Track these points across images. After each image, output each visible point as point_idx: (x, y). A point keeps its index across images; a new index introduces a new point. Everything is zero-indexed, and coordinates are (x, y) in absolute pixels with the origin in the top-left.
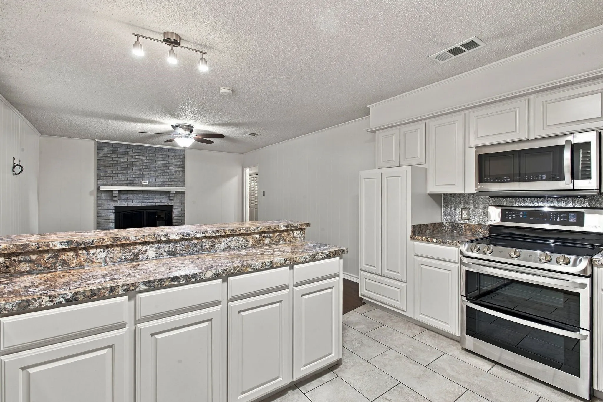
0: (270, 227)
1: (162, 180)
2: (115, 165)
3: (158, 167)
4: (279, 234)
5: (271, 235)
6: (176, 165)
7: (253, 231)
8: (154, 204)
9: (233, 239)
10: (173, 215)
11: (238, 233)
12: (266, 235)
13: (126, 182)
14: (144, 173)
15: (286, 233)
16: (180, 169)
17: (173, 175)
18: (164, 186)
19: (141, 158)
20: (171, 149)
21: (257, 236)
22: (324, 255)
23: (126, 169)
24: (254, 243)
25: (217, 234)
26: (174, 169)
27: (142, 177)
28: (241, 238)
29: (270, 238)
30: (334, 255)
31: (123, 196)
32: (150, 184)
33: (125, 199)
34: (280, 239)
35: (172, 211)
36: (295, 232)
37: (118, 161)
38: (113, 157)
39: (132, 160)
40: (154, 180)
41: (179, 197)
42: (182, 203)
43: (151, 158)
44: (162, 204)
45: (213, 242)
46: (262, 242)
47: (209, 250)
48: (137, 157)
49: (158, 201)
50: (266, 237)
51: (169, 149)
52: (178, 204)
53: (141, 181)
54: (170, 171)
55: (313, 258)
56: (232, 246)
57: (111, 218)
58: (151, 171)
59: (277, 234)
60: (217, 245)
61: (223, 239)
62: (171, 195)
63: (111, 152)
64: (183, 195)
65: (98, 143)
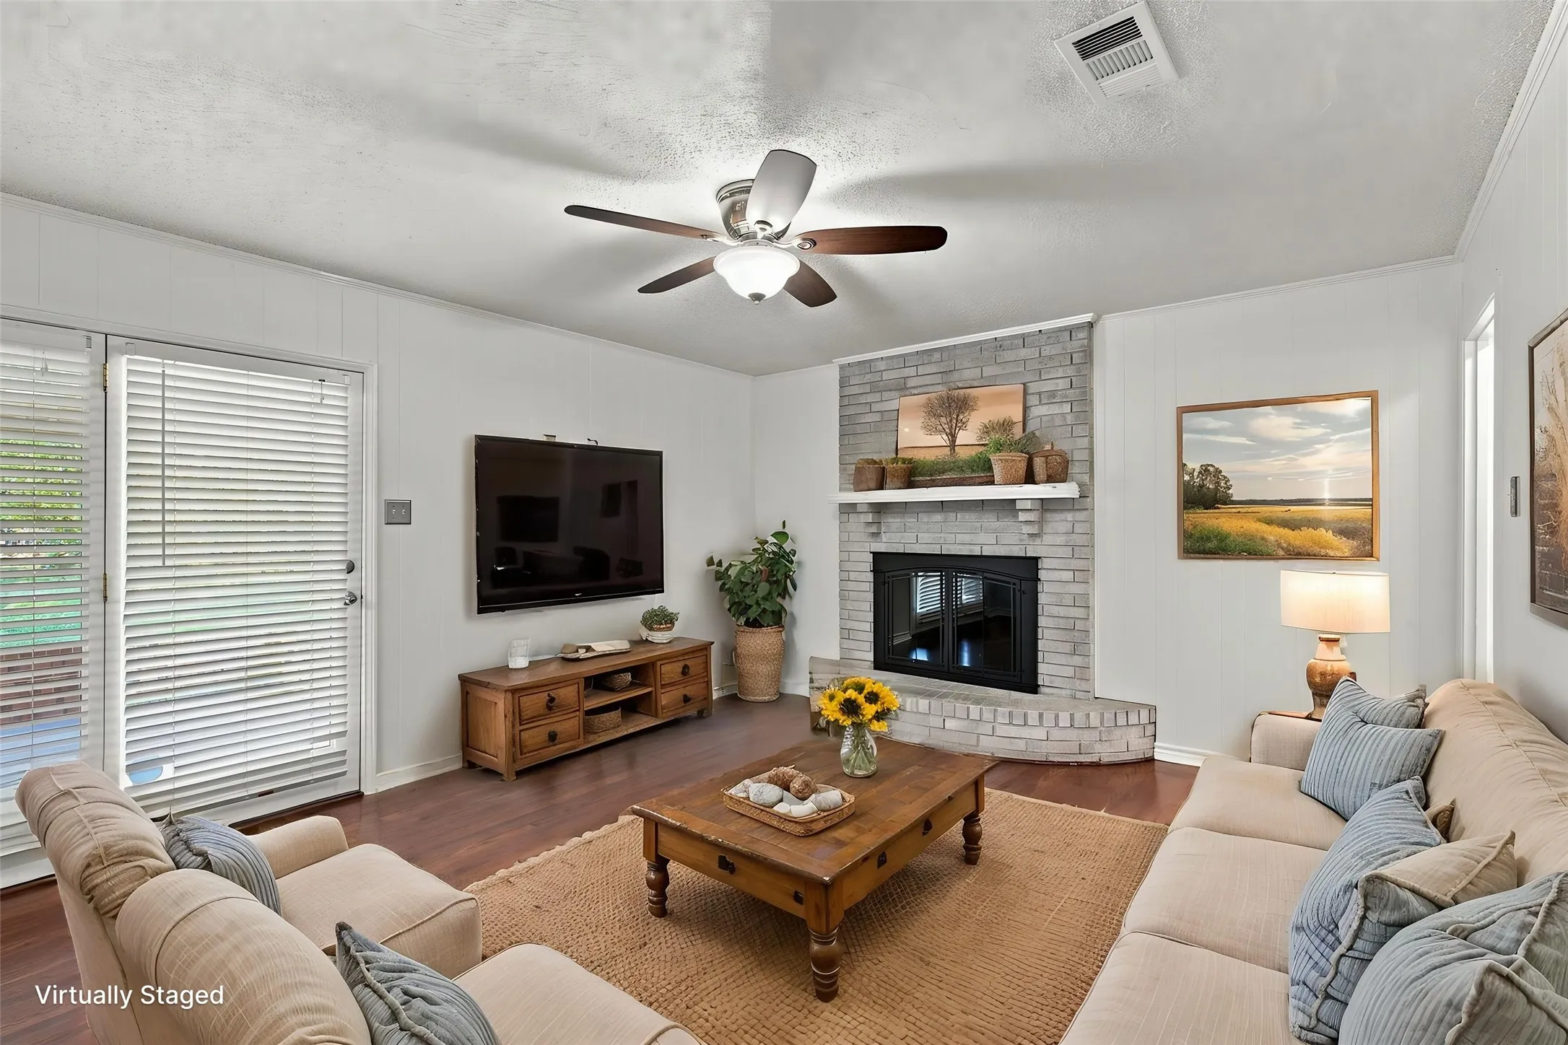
10: (1042, 598)
20: (1034, 334)
31: (894, 522)
33: (898, 530)
35: (1036, 582)
38: (871, 404)
41: (1063, 528)
44: (1003, 551)
51: (1025, 336)
52: (1061, 552)
62: (1022, 517)
63: (867, 388)
64: (1081, 516)
65: (842, 367)
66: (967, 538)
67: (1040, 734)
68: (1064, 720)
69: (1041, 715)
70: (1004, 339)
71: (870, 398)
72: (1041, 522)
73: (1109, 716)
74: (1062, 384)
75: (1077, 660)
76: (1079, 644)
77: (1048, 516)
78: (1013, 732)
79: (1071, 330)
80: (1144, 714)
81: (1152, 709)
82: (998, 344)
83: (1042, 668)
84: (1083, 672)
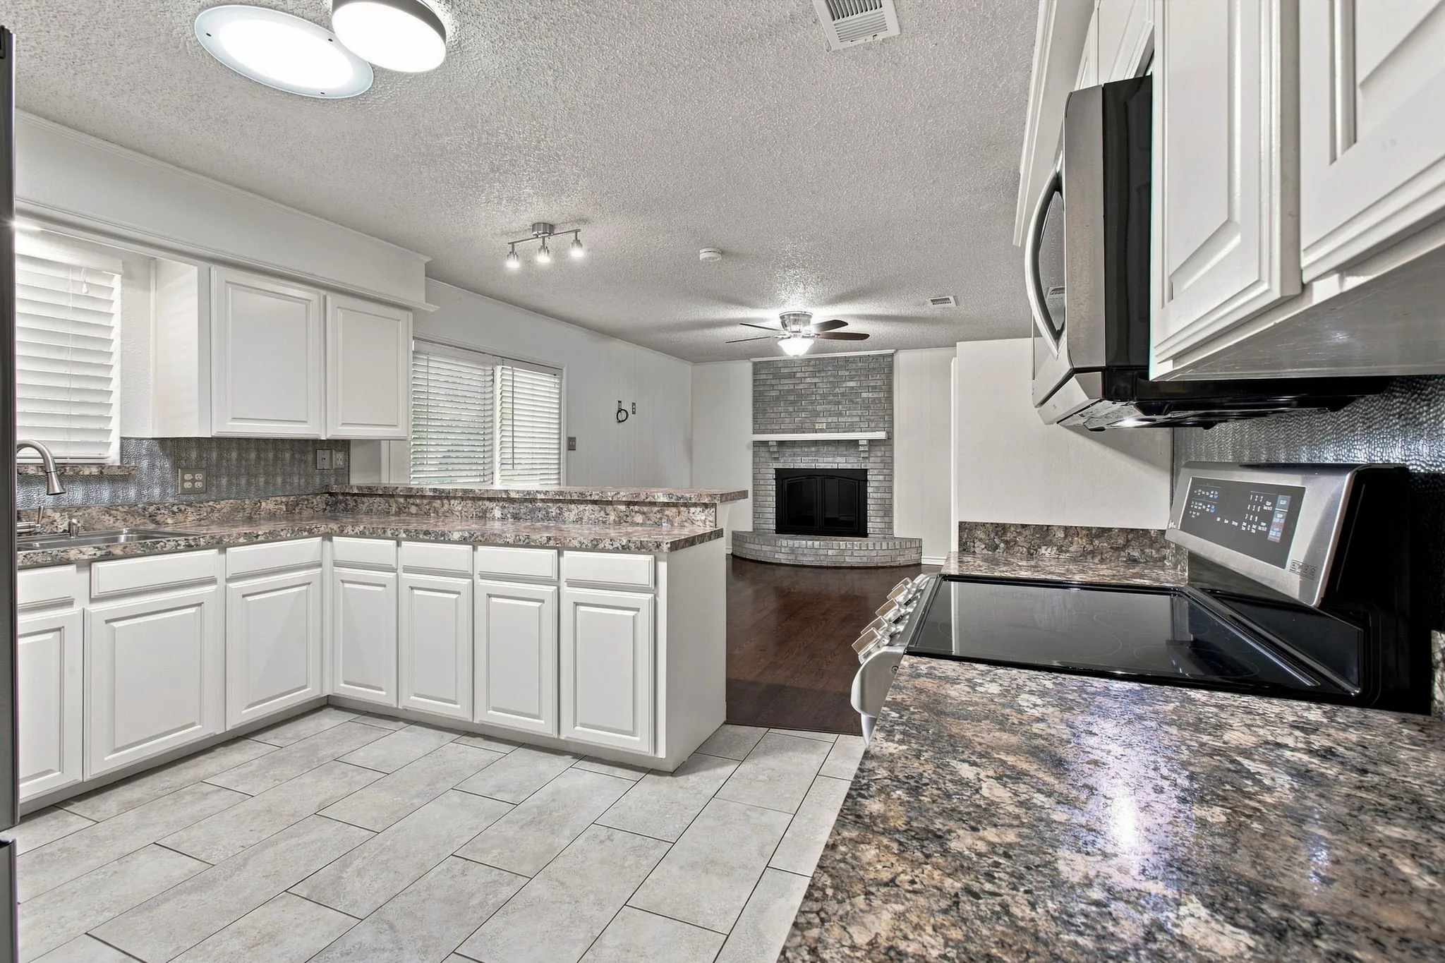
0: (638, 495)
1: (850, 420)
2: (777, 398)
3: (843, 394)
4: (659, 508)
5: (645, 509)
6: (874, 387)
7: (610, 499)
8: (835, 466)
9: (587, 508)
10: (870, 490)
11: (589, 498)
12: (636, 508)
13: (791, 426)
14: (819, 408)
15: (674, 510)
16: (881, 395)
17: (867, 408)
18: (854, 431)
19: (814, 380)
20: (865, 356)
21: (623, 508)
22: (617, 544)
23: (793, 403)
24: (617, 519)
25: (561, 498)
26: (870, 395)
27: (816, 414)
28: (596, 507)
29: (644, 513)
30: (639, 549)
31: (788, 451)
32: (829, 429)
33: (790, 456)
34: (661, 519)
35: (866, 480)
36: (692, 510)
37: (780, 391)
38: (773, 385)
39: (801, 386)
40: (835, 419)
41: (879, 454)
42: (888, 464)
43: (832, 379)
44: (849, 466)
45: (560, 509)
46: (629, 519)
47: (556, 519)
48: (808, 380)
49: (842, 460)
50: (636, 512)
51: (860, 357)
52: (878, 466)
53: (813, 423)
54: (864, 401)
55: (595, 547)
56: (585, 518)
57: (770, 488)
58: (829, 403)
59: (656, 509)
60: (566, 514)
61: (573, 506)
62: (861, 449)
63: (771, 377)
64: (888, 448)
65: (755, 364)
66: (830, 459)
67: (874, 553)
68: (884, 547)
69: (874, 544)
70: (850, 357)
71: (774, 382)
72: (869, 451)
73: (903, 544)
74: (879, 383)
75: (887, 519)
76: (887, 511)
77: (872, 448)
78: (862, 553)
79: (884, 356)
80: (917, 543)
81: (920, 540)
82: (846, 359)
83: (869, 525)
84: (890, 525)
